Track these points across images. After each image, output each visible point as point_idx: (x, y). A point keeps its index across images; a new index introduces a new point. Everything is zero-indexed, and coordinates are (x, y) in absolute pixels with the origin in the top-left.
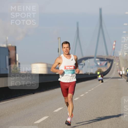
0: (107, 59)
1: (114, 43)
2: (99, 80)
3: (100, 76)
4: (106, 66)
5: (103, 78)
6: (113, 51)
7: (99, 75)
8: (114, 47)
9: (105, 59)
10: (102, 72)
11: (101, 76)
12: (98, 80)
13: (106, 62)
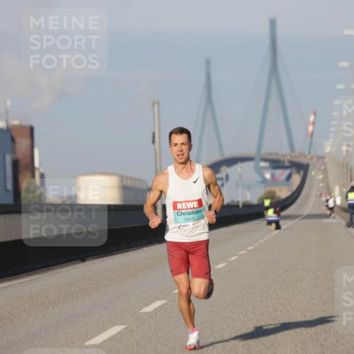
0: (290, 162)
1: (312, 118)
2: (270, 223)
3: (271, 212)
4: (290, 182)
5: (279, 215)
6: (309, 140)
7: (267, 208)
8: (311, 128)
9: (287, 164)
10: (276, 200)
11: (275, 212)
12: (265, 223)
13: (288, 172)
